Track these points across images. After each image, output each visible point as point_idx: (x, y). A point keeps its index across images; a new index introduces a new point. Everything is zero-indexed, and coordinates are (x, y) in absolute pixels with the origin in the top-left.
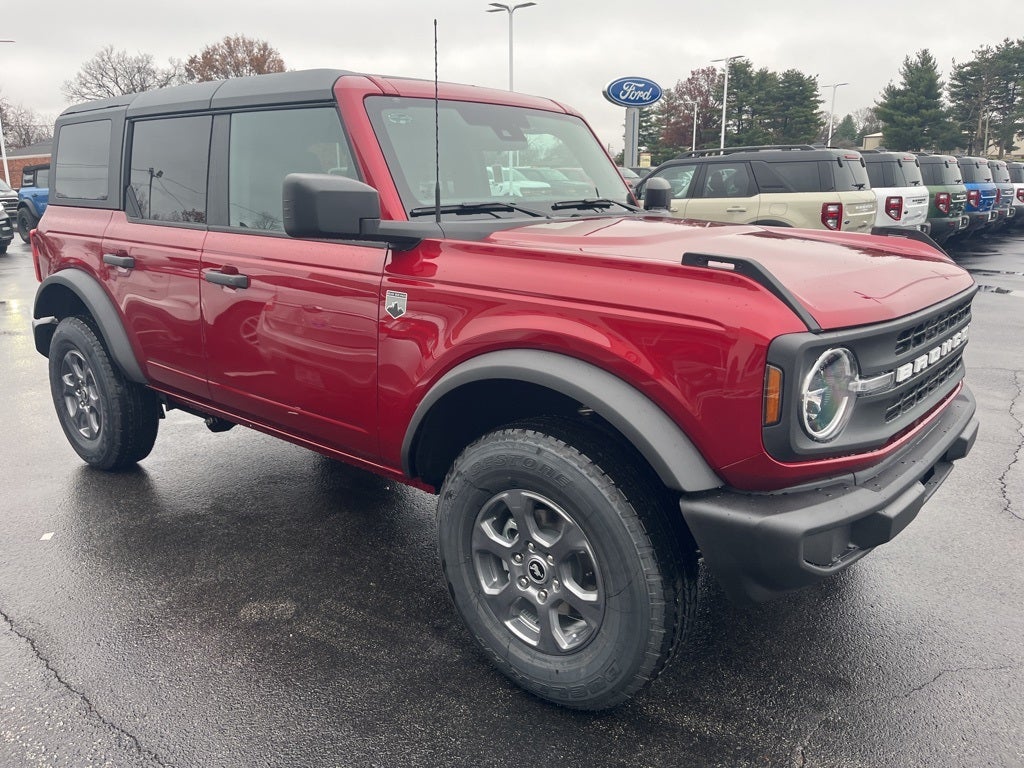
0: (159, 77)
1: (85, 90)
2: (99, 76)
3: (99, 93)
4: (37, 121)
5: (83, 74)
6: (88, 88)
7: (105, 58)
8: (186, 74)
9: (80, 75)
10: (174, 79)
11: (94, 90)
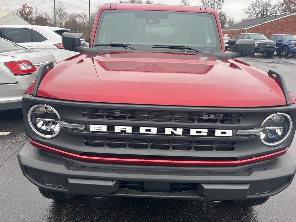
0: (272, 6)
1: (249, 11)
2: (254, 7)
3: (253, 12)
4: (235, 20)
5: (250, 6)
6: (250, 11)
7: (257, 1)
8: (281, 5)
9: (249, 7)
10: (277, 7)
11: (252, 11)
